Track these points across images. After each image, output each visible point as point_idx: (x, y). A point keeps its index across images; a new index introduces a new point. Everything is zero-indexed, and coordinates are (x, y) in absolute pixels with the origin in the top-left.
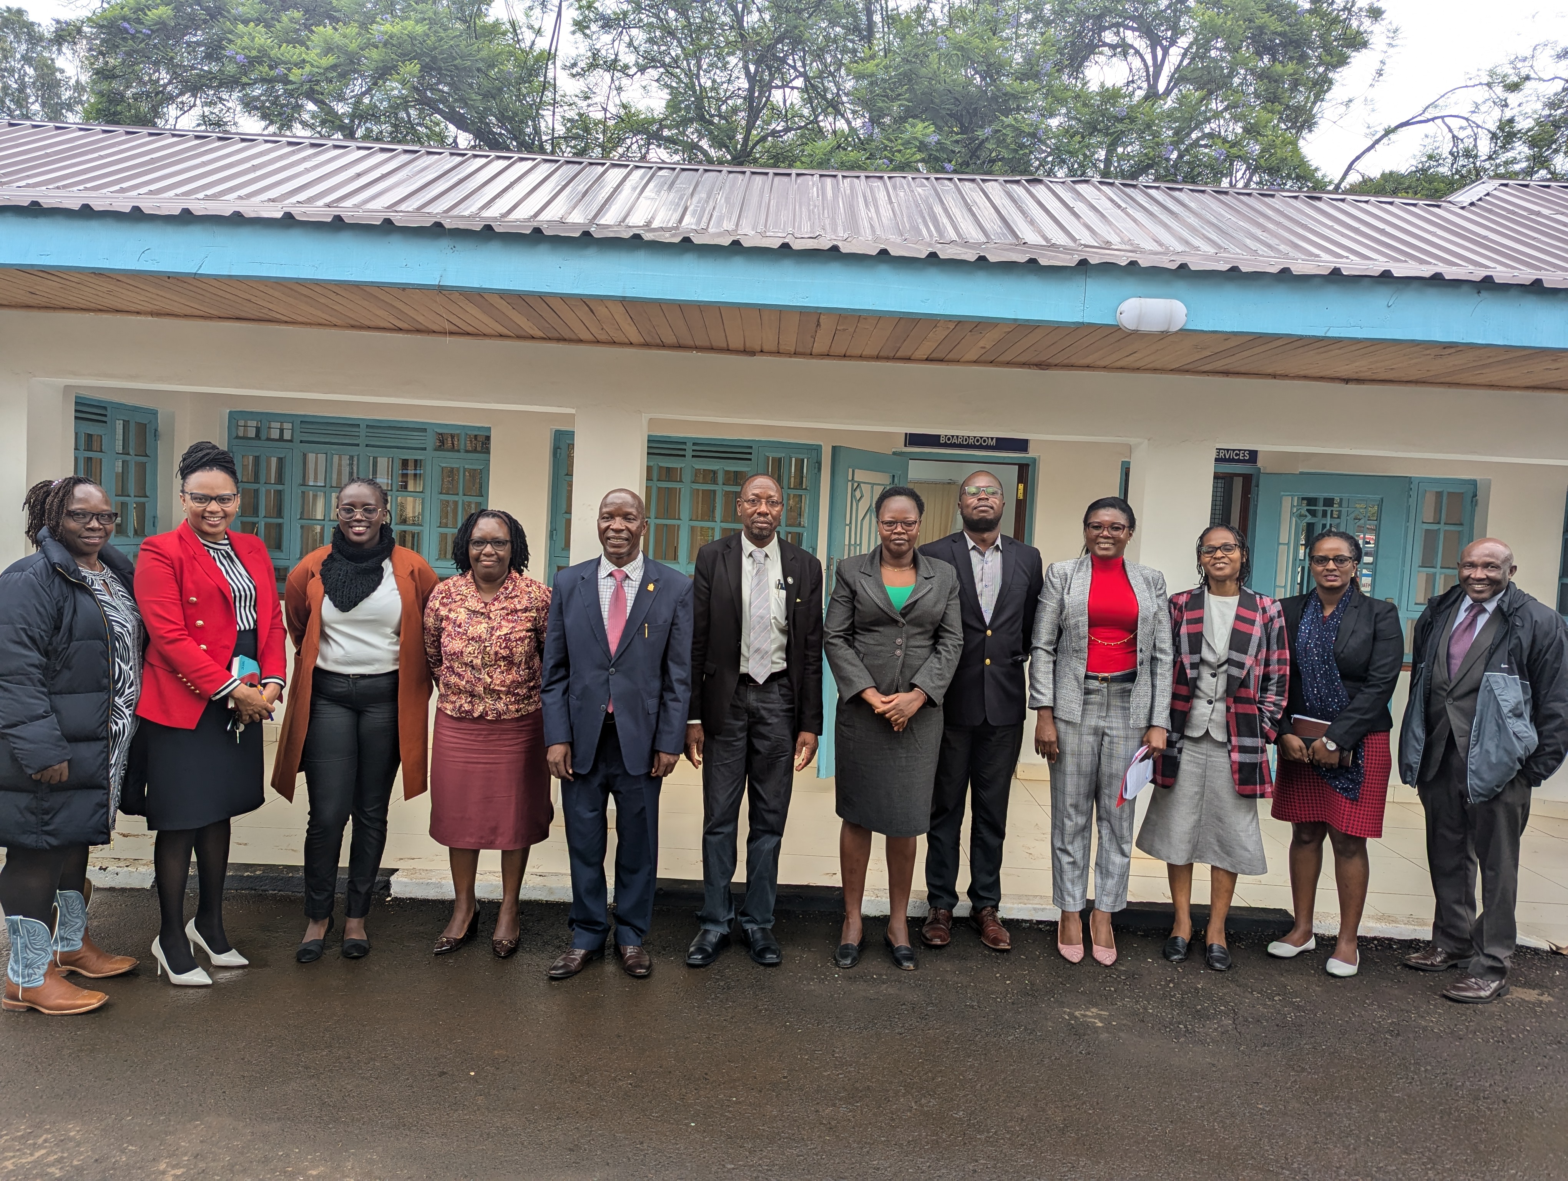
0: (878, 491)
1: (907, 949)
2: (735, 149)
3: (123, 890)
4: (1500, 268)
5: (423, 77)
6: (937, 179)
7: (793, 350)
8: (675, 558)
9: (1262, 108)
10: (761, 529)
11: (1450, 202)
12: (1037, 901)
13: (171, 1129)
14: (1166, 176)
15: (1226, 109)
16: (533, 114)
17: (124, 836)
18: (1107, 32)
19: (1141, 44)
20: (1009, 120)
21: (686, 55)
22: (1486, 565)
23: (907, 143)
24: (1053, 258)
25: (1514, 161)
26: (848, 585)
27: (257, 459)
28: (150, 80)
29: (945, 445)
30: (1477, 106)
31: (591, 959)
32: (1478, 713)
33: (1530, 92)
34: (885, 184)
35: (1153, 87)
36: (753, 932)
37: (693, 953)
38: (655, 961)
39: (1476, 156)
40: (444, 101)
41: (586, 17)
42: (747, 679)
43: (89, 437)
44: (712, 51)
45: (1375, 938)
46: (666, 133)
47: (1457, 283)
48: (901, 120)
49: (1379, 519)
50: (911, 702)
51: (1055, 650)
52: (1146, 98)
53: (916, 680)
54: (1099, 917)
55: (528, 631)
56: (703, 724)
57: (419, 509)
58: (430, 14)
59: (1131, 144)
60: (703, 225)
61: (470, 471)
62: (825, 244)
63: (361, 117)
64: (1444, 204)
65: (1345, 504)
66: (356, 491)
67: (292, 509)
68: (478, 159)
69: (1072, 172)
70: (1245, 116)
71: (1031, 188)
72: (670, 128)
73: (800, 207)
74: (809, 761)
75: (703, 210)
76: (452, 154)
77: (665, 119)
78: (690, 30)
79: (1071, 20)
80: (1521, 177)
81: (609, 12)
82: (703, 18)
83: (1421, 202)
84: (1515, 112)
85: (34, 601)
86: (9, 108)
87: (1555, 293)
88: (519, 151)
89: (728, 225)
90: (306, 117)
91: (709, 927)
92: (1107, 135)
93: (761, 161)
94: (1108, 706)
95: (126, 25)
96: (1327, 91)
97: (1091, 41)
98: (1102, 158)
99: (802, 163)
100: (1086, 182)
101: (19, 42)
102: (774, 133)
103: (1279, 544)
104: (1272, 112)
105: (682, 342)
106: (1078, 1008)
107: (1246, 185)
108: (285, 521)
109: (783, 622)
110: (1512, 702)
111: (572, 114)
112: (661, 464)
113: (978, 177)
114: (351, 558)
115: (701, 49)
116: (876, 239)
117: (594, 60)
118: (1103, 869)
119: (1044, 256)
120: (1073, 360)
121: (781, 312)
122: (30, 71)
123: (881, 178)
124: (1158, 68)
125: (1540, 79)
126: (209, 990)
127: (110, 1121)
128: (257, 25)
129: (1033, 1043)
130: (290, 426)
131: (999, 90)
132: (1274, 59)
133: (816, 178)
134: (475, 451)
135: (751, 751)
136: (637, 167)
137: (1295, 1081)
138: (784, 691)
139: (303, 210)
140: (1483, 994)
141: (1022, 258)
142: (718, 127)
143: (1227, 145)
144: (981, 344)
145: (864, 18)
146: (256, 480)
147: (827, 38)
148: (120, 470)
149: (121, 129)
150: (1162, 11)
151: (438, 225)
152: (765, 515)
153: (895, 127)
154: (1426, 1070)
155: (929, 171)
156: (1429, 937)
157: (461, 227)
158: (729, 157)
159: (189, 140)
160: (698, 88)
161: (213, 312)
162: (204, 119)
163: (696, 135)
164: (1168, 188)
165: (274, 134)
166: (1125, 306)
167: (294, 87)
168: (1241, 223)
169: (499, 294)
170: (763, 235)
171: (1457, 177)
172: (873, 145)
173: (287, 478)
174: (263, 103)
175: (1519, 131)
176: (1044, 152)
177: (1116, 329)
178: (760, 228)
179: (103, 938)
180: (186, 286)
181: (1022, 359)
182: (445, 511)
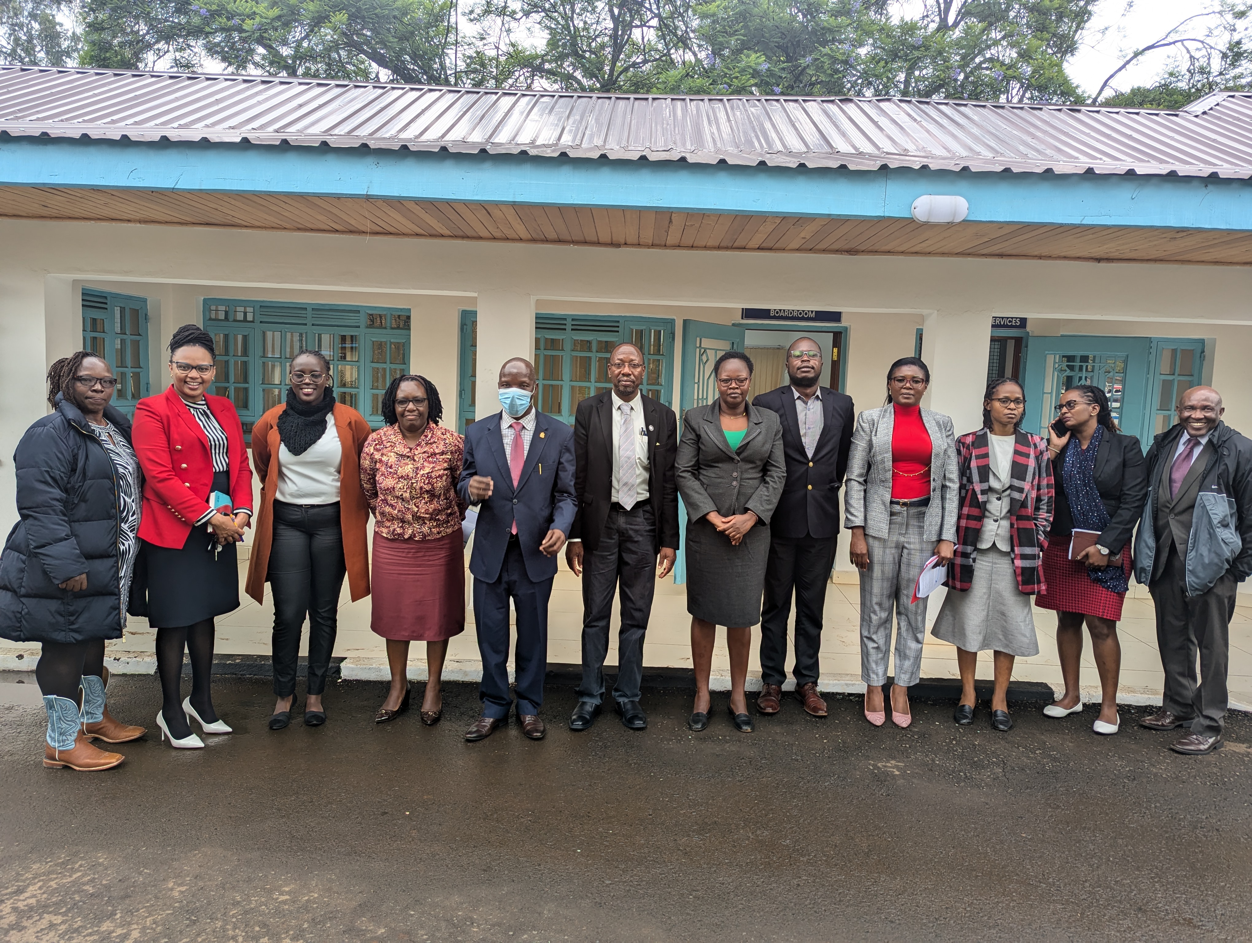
1: (746, 716)
2: (603, 78)
3: (133, 676)
4: (1226, 165)
5: (350, 24)
6: (766, 100)
7: (651, 242)
8: (559, 411)
9: (1034, 36)
10: (626, 386)
11: (1186, 112)
12: (848, 678)
13: (176, 857)
14: (954, 94)
15: (1003, 38)
16: (439, 52)
17: (132, 634)
20: (826, 50)
21: (562, 2)
22: (1204, 408)
23: (743, 71)
24: (869, 165)
25: (1240, 76)
26: (694, 430)
27: (226, 336)
28: (132, 31)
29: (775, 318)
30: (1210, 31)
31: (498, 726)
32: (1194, 525)
34: (725, 106)
35: (944, 20)
36: (624, 704)
37: (575, 720)
38: (548, 727)
39: (1209, 73)
40: (368, 43)
42: (617, 507)
43: (94, 320)
46: (547, 66)
47: (1188, 179)
48: (737, 52)
49: (1124, 371)
50: (745, 521)
51: (865, 481)
52: (938, 30)
53: (750, 505)
54: (898, 690)
55: (445, 470)
56: (582, 542)
57: (355, 375)
59: (926, 67)
60: (577, 142)
61: (395, 344)
62: (675, 156)
63: (301, 58)
64: (1181, 113)
65: (1097, 360)
66: (305, 360)
67: (255, 376)
68: (395, 91)
69: (877, 93)
70: (1018, 43)
71: (843, 107)
72: (550, 62)
73: (656, 126)
75: (577, 129)
76: (374, 87)
77: (546, 55)
80: (1247, 89)
83: (1162, 112)
84: (1243, 34)
85: (55, 450)
86: (20, 56)
88: (429, 84)
89: (598, 141)
90: (257, 58)
92: (906, 60)
93: (624, 88)
94: (907, 525)
96: (1087, 21)
98: (902, 80)
99: (658, 89)
100: (889, 100)
102: (634, 65)
103: (1044, 393)
104: (1041, 39)
105: (561, 237)
106: (881, 760)
107: (1021, 101)
108: (250, 386)
109: (646, 462)
110: (1221, 515)
111: (471, 52)
112: (547, 336)
113: (800, 98)
114: (301, 413)
116: (717, 151)
117: (488, 6)
118: (901, 653)
119: (852, 162)
120: (876, 247)
121: (640, 212)
122: (36, 26)
123: (721, 100)
124: (948, 4)
126: (202, 752)
127: (129, 851)
129: (844, 788)
130: (251, 310)
131: (818, 25)
133: (669, 101)
134: (398, 328)
135: (621, 562)
136: (524, 95)
137: (1052, 816)
138: (648, 515)
139: (257, 135)
140: (1202, 747)
141: (835, 165)
142: (589, 60)
143: (1004, 68)
144: (802, 235)
146: (227, 353)
148: (119, 347)
149: (110, 72)
151: (365, 146)
152: (628, 375)
153: (733, 57)
154: (1156, 807)
155: (761, 94)
156: (1160, 704)
157: (383, 147)
158: (598, 85)
159: (165, 80)
160: (572, 28)
161: (188, 219)
162: (177, 63)
163: (571, 68)
164: (955, 104)
165: (233, 74)
166: (918, 202)
167: (247, 34)
168: (1015, 132)
169: (414, 201)
170: (626, 149)
171: (1193, 90)
172: (715, 73)
173: (251, 352)
174: (223, 48)
175: (1245, 51)
176: (854, 75)
177: (911, 221)
178: (624, 144)
179: (119, 713)
180: (166, 198)
181: (836, 246)
182: (376, 376)
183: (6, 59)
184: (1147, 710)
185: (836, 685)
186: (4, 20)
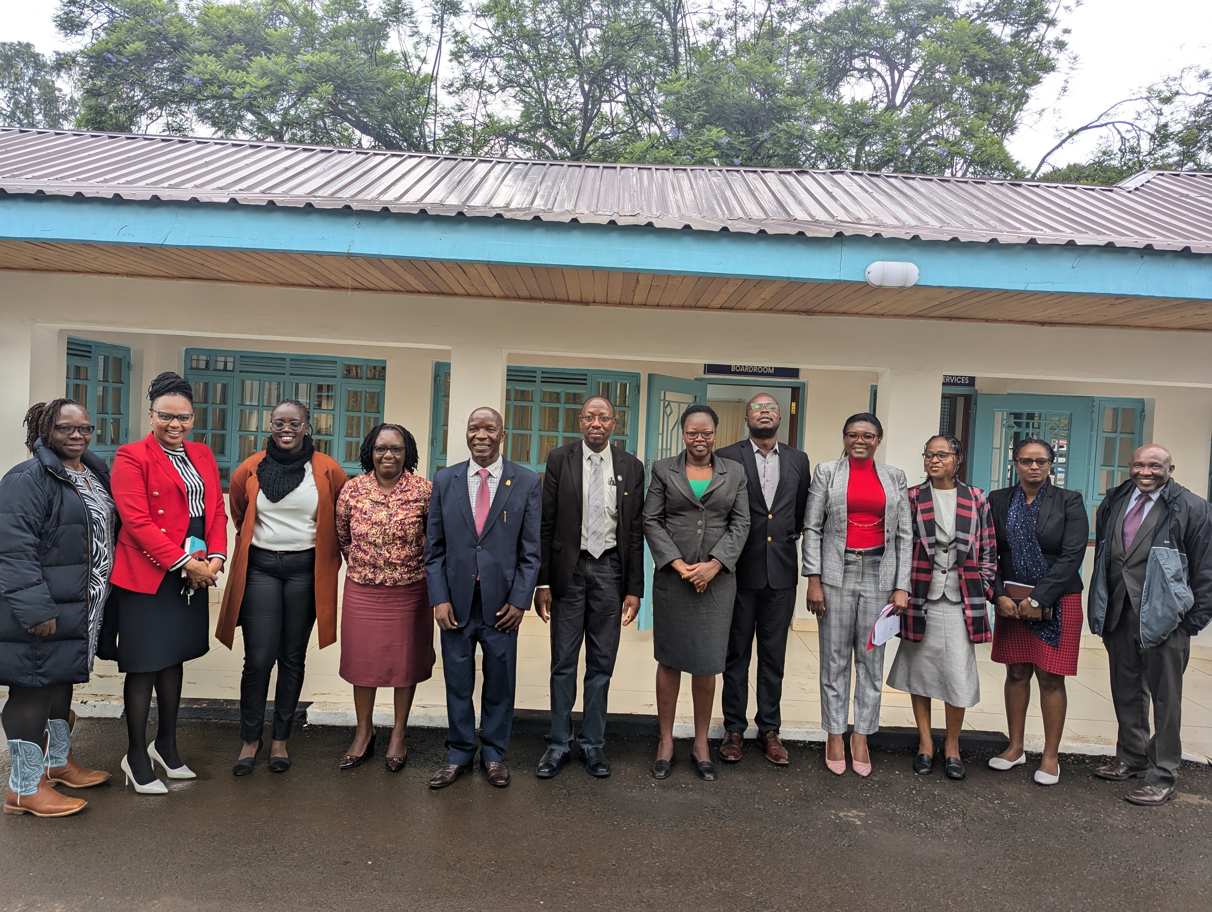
0: (684, 408)
2: (574, 148)
3: (99, 719)
4: (1158, 238)
5: (336, 94)
6: (727, 171)
7: (618, 301)
8: (528, 460)
9: (976, 117)
10: (595, 439)
11: (1119, 187)
12: (809, 726)
13: (135, 906)
14: (902, 168)
15: (948, 117)
16: (420, 122)
17: (100, 677)
18: (856, 60)
19: (882, 68)
20: (783, 126)
21: (536, 78)
22: (1152, 465)
23: (704, 144)
24: (825, 233)
25: (1169, 156)
26: (660, 480)
27: (206, 385)
28: (128, 97)
29: (735, 373)
30: (1139, 114)
31: (462, 772)
32: (1147, 578)
33: (1180, 104)
34: (688, 175)
35: (891, 101)
37: (541, 768)
38: (512, 774)
39: (1139, 152)
40: (352, 112)
41: (460, 49)
42: (586, 554)
43: (78, 368)
44: (556, 75)
45: (1072, 755)
46: (521, 136)
47: (1125, 250)
48: (700, 126)
49: (1069, 429)
51: (822, 531)
52: (887, 109)
53: (713, 553)
54: (857, 738)
55: (418, 517)
56: (550, 588)
57: (330, 422)
58: (342, 47)
59: (875, 143)
60: (549, 206)
61: (370, 393)
62: (642, 221)
63: (288, 125)
64: (1115, 189)
65: (1043, 417)
66: (285, 409)
67: (233, 423)
68: (377, 157)
69: (830, 166)
70: (962, 122)
71: (800, 178)
72: (524, 132)
73: (624, 192)
74: (633, 618)
75: (549, 195)
76: (358, 153)
77: (520, 125)
78: (539, 59)
79: (828, 51)
80: (1174, 168)
81: (478, 45)
82: (549, 50)
83: (1097, 188)
84: (1169, 118)
85: (30, 495)
86: (19, 118)
87: (1200, 256)
88: (409, 150)
89: (568, 206)
90: (246, 124)
91: (554, 747)
92: (857, 137)
93: (594, 157)
94: (863, 574)
95: (110, 56)
96: (1024, 103)
97: (845, 66)
98: (854, 154)
99: (625, 158)
100: (842, 173)
101: (27, 68)
102: (603, 136)
103: (993, 448)
104: (983, 119)
105: (533, 295)
106: (842, 810)
107: (964, 175)
108: (227, 433)
109: (614, 510)
110: (1173, 571)
111: (449, 122)
112: (517, 388)
113: (759, 170)
114: (281, 461)
115: (547, 74)
116: (682, 217)
117: (466, 81)
118: (860, 700)
119: (809, 229)
120: (832, 309)
121: (609, 272)
122: (36, 90)
123: (685, 170)
124: (896, 86)
125: (1187, 94)
127: (87, 901)
128: (209, 56)
129: (807, 838)
130: (232, 359)
131: (774, 103)
132: (984, 79)
133: (636, 170)
134: (374, 378)
135: (588, 609)
136: (499, 162)
137: (1011, 867)
138: (614, 563)
139: (245, 196)
140: (1156, 798)
141: (793, 231)
142: (560, 131)
143: (949, 145)
144: (762, 296)
145: (672, 50)
146: (206, 401)
147: (643, 64)
148: (101, 394)
149: (105, 135)
150: (898, 44)
151: (348, 207)
152: (598, 428)
153: (696, 131)
154: (1113, 859)
155: (721, 165)
156: (1113, 753)
157: (365, 209)
158: (569, 154)
159: (157, 143)
160: (545, 102)
161: (173, 273)
162: (169, 126)
163: (543, 138)
164: (904, 177)
165: (222, 138)
166: (871, 268)
167: (237, 102)
168: (960, 204)
169: (393, 259)
170: (595, 213)
171: (1125, 168)
172: (679, 145)
173: (229, 400)
174: (213, 114)
175: (1172, 133)
176: (809, 150)
177: (865, 285)
178: (593, 208)
179: (83, 757)
180: (154, 253)
181: (794, 307)
182: (352, 425)
183: (5, 120)
184: (1101, 760)
185: (797, 732)
186: (5, 85)
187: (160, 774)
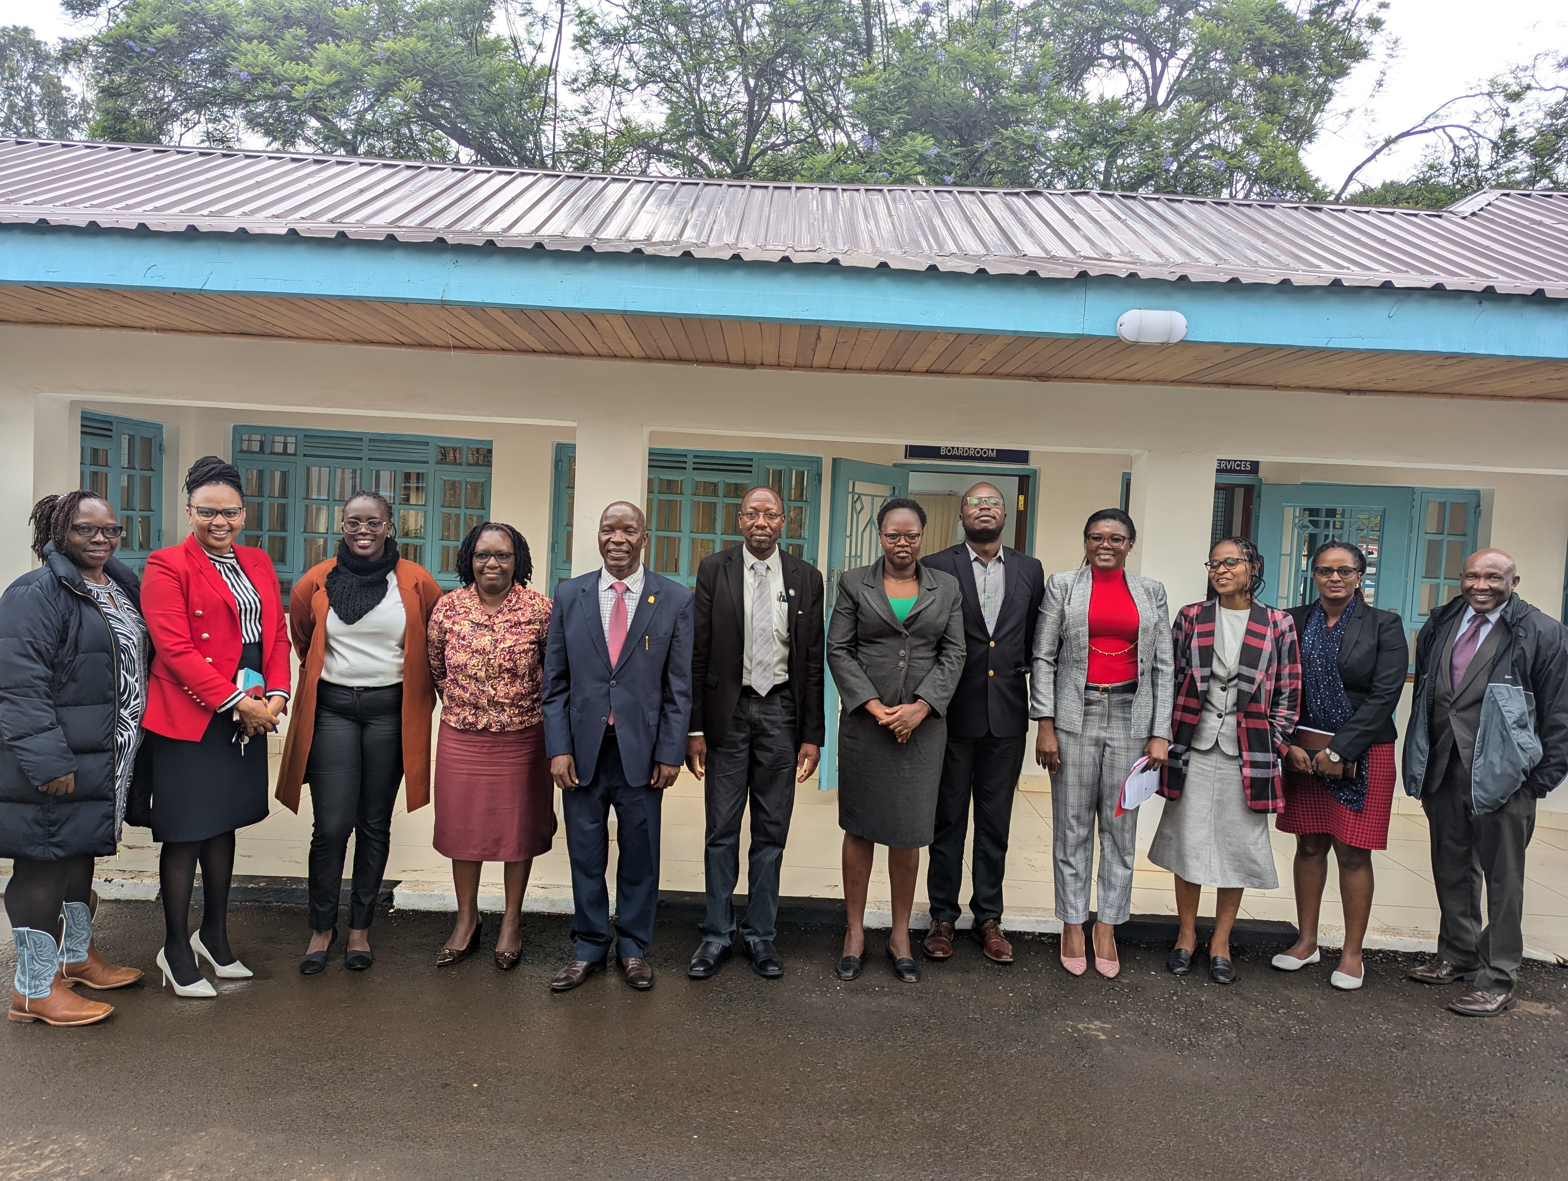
1: (909, 961)
2: (735, 163)
3: (128, 902)
4: (1501, 278)
5: (425, 93)
6: (936, 191)
7: (793, 363)
8: (676, 570)
9: (1262, 119)
10: (760, 542)
11: (1451, 212)
12: (1039, 913)
13: (176, 1140)
14: (1166, 188)
15: (1226, 120)
16: (534, 129)
17: (129, 848)
18: (1106, 44)
19: (1140, 56)
20: (1009, 133)
21: (685, 70)
22: (1489, 576)
23: (907, 156)
24: (1064, 272)
25: (1516, 170)
26: (850, 596)
27: (261, 473)
28: (155, 97)
29: (945, 457)
30: (1478, 116)
31: (593, 971)
32: (1482, 724)
33: (1532, 101)
34: (884, 197)
35: (1152, 99)
36: (755, 944)
37: (695, 965)
38: (657, 973)
39: (1477, 166)
40: (446, 116)
41: (586, 33)
42: (749, 691)
43: (95, 451)
44: (712, 66)
45: (1380, 951)
46: (666, 147)
47: (1458, 294)
48: (900, 133)
49: (1381, 530)
50: (914, 713)
52: (1145, 110)
53: (919, 692)
54: (1101, 930)
55: (531, 643)
56: (705, 736)
57: (421, 521)
58: (432, 31)
59: (1131, 155)
60: (703, 238)
61: (472, 484)
62: (825, 258)
63: (363, 133)
64: (1445, 214)
65: (1347, 515)
66: (361, 504)
67: (295, 523)
68: (480, 175)
69: (1071, 184)
70: (1244, 127)
71: (1031, 201)
72: (670, 142)
73: (800, 220)
74: (811, 772)
75: (704, 224)
76: (454, 170)
77: (665, 133)
78: (690, 45)
79: (1069, 32)
80: (1523, 186)
81: (610, 27)
82: (702, 33)
83: (1422, 213)
84: (1516, 121)
86: (16, 126)
87: (1556, 303)
88: (521, 166)
89: (728, 239)
90: (309, 133)
91: (711, 939)
92: (1106, 147)
93: (761, 174)
95: (131, 43)
96: (1327, 102)
97: (1091, 53)
98: (1102, 169)
99: (802, 176)
100: (1086, 193)
101: (26, 60)
102: (773, 147)
103: (1281, 555)
104: (1272, 123)
105: (683, 355)
106: (1082, 1021)
107: (1246, 197)
108: (289, 535)
109: (785, 634)
110: (1517, 714)
111: (573, 129)
112: (662, 477)
113: (977, 190)
114: (356, 571)
115: (701, 64)
116: (876, 252)
117: (595, 75)
118: (1105, 881)
119: (1043, 268)
120: (1073, 372)
121: (781, 324)
122: (37, 89)
123: (881, 190)
124: (1158, 80)
125: (1541, 89)
127: (116, 1132)
128: (260, 43)
129: (1036, 1056)
130: (293, 440)
131: (998, 103)
132: (1273, 70)
133: (816, 191)
134: (477, 464)
135: (753, 762)
136: (638, 182)
137: (1300, 1095)
138: (786, 703)
139: (307, 226)
140: (1489, 1007)
141: (1022, 271)
142: (718, 141)
143: (1227, 156)
144: (982, 356)
145: (863, 32)
146: (260, 494)
147: (826, 51)
148: (126, 484)
149: (126, 147)
150: (1161, 23)
151: (441, 240)
152: (763, 528)
153: (895, 140)
154: (1432, 1084)
155: (928, 184)
156: (1435, 950)
157: (464, 242)
158: (729, 171)
159: (194, 157)
160: (698, 102)
161: (217, 327)
162: (209, 136)
163: (696, 149)
164: (1168, 200)
165: (278, 151)
166: (1123, 319)
167: (297, 103)
168: (1241, 234)
170: (763, 248)
171: (1458, 187)
172: (873, 158)
173: (291, 492)
174: (267, 119)
175: (1521, 141)
176: (1043, 164)
177: (1116, 341)
178: (760, 242)
179: (109, 950)
180: (191, 301)
181: (1022, 370)
182: (448, 524)
184: (1417, 958)
185: (1024, 921)
187: (204, 972)
